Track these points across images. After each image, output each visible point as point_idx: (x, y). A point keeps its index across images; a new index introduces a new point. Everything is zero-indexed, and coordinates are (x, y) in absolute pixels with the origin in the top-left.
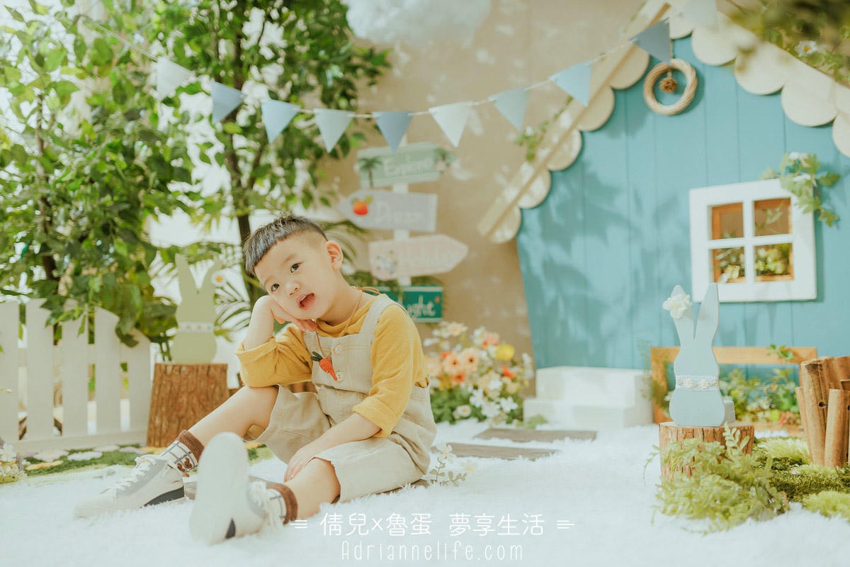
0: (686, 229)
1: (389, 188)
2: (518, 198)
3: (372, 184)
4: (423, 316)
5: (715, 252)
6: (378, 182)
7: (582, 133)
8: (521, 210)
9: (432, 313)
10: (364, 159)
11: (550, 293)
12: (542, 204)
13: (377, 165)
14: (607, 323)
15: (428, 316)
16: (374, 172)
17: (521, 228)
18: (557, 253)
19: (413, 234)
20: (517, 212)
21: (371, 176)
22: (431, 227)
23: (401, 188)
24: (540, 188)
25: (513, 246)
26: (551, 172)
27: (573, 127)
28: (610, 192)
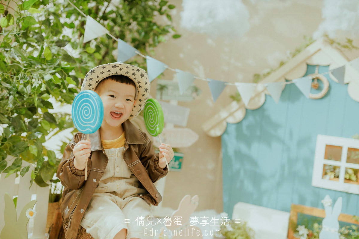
0: (313, 153)
1: (168, 102)
2: (227, 117)
3: (161, 98)
4: (173, 168)
5: (325, 165)
6: (164, 97)
7: (266, 95)
8: (227, 123)
9: (177, 166)
10: (160, 85)
11: (236, 166)
12: (239, 123)
13: (166, 89)
14: (265, 185)
15: (175, 168)
16: (164, 92)
17: (226, 132)
18: (243, 148)
19: (176, 126)
20: (225, 124)
21: (161, 94)
22: (184, 124)
23: (174, 103)
24: (239, 115)
25: (219, 139)
26: (246, 110)
27: (263, 91)
28: (276, 126)
